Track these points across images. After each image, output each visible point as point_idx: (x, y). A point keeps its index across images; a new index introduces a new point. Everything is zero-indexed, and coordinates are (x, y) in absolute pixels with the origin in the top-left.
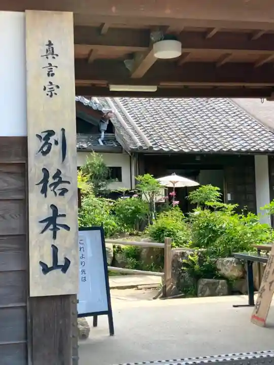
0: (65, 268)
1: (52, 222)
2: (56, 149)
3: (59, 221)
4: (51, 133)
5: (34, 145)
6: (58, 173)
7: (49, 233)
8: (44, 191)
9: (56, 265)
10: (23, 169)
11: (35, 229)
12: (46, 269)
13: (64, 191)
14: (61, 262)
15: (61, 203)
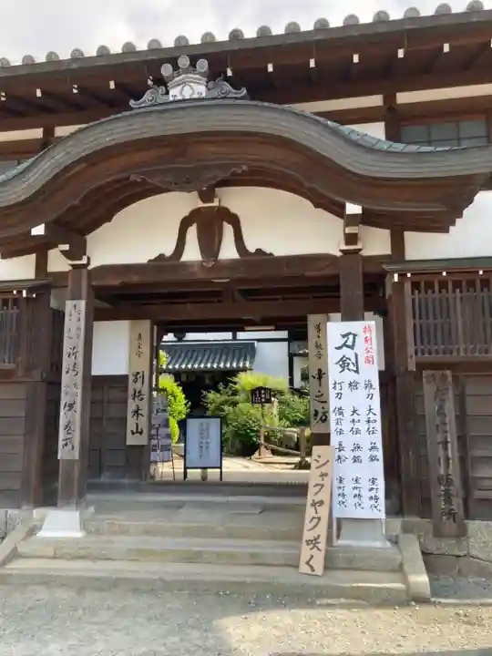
0: (141, 433)
1: (137, 412)
2: (140, 380)
3: (140, 412)
4: (138, 373)
5: (131, 379)
6: (140, 392)
7: (135, 417)
8: (134, 399)
9: (137, 432)
10: (126, 389)
11: (130, 415)
12: (133, 433)
13: (142, 399)
14: (139, 430)
15: (140, 403)
